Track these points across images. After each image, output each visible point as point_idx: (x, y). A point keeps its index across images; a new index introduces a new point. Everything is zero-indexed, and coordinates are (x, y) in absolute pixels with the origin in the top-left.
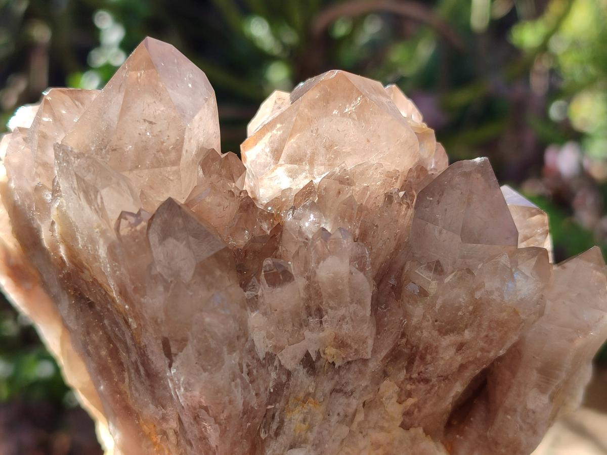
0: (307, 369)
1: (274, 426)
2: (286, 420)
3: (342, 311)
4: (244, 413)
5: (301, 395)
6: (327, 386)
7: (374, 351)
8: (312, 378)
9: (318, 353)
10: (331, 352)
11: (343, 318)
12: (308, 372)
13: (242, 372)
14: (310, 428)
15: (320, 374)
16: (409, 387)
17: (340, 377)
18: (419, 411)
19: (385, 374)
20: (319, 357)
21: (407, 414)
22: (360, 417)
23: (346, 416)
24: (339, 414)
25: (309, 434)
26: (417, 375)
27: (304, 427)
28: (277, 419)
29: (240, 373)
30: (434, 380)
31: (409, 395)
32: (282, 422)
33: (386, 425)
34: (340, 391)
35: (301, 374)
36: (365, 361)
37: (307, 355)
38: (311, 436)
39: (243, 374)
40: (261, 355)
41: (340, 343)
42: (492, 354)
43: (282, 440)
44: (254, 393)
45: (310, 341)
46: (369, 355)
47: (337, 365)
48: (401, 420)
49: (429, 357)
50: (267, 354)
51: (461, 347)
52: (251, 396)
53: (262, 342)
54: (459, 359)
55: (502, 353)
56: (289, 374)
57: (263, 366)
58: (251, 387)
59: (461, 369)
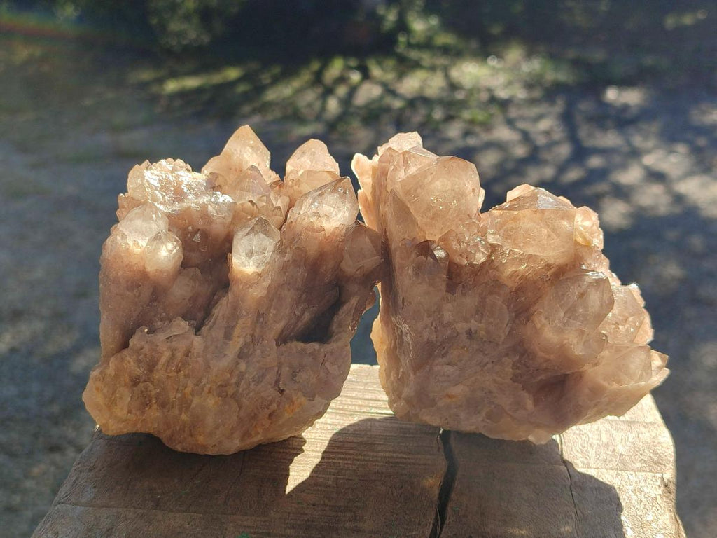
0: (467, 335)
1: (443, 352)
3: (492, 320)
4: (428, 343)
5: (461, 345)
6: (476, 346)
7: (503, 343)
8: (468, 340)
9: (476, 331)
10: (482, 333)
11: (491, 323)
12: (467, 337)
15: (473, 340)
16: (518, 365)
17: (484, 346)
18: (521, 377)
19: (507, 355)
20: (476, 333)
21: (515, 375)
22: (489, 366)
23: (480, 363)
24: (477, 361)
25: (459, 362)
26: (524, 362)
27: (457, 359)
28: (445, 350)
30: (531, 368)
31: (518, 368)
32: (447, 352)
33: (503, 375)
34: (482, 351)
35: (464, 336)
36: (498, 345)
37: (470, 330)
38: (460, 364)
39: (432, 327)
40: (445, 322)
41: (488, 332)
42: (562, 371)
43: (445, 359)
44: (435, 336)
45: (473, 324)
46: (500, 343)
47: (484, 340)
48: (511, 376)
49: (531, 357)
50: (448, 322)
51: (547, 361)
52: (433, 337)
53: (448, 316)
54: (545, 365)
55: (568, 373)
56: (458, 334)
57: (444, 327)
58: (434, 333)
59: (546, 370)
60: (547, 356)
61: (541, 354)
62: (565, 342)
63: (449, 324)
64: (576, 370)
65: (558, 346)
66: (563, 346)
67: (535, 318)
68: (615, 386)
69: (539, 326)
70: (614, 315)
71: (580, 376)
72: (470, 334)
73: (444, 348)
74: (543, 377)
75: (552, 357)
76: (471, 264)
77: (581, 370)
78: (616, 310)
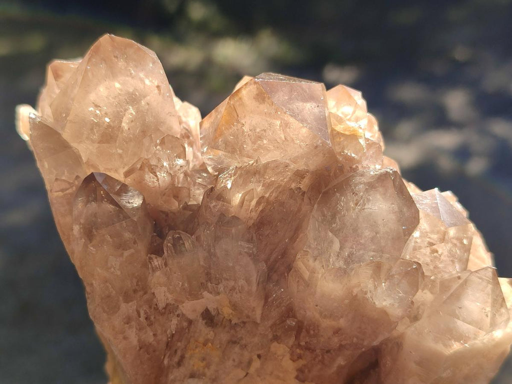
0: (205, 321)
1: (176, 359)
2: (186, 356)
3: (232, 283)
4: (141, 348)
5: (201, 340)
6: (224, 337)
7: (263, 317)
8: (209, 329)
9: (217, 310)
10: (227, 311)
12: (206, 323)
13: (140, 317)
14: (208, 366)
15: (217, 326)
16: (298, 351)
17: (236, 332)
18: (309, 371)
19: (276, 338)
20: (218, 313)
21: (300, 370)
22: (257, 364)
23: (240, 363)
24: (234, 360)
25: (206, 370)
26: (304, 343)
27: (202, 364)
28: (179, 354)
29: (138, 317)
30: (318, 351)
31: (300, 357)
32: (182, 357)
33: (281, 375)
34: (236, 343)
35: (201, 324)
36: (255, 324)
37: (207, 310)
38: (209, 373)
39: (140, 319)
40: (161, 305)
41: (234, 306)
42: (365, 343)
43: (182, 370)
44: (151, 334)
45: (208, 300)
46: (259, 321)
47: (233, 322)
48: (295, 374)
49: (312, 332)
50: (167, 305)
51: (337, 331)
52: (149, 336)
53: (163, 296)
54: (335, 341)
55: (375, 343)
56: (190, 322)
57: (162, 314)
58: (148, 329)
59: (341, 347)
60: (334, 323)
61: (326, 323)
62: (355, 291)
63: (169, 309)
64: (387, 335)
65: (347, 301)
66: (354, 298)
67: (300, 264)
68: (456, 346)
69: (306, 275)
70: (424, 235)
71: (397, 344)
72: (209, 317)
73: (176, 351)
74: (341, 361)
75: (342, 323)
76: (186, 207)
77: (395, 334)
78: (424, 224)
